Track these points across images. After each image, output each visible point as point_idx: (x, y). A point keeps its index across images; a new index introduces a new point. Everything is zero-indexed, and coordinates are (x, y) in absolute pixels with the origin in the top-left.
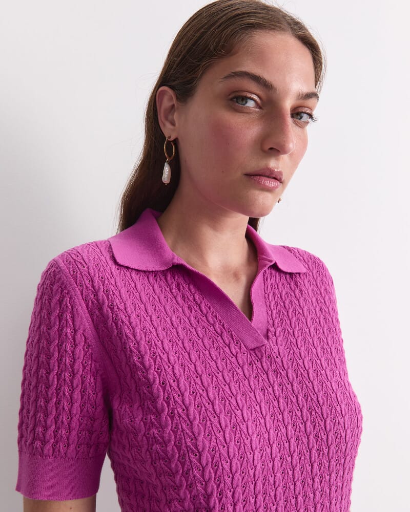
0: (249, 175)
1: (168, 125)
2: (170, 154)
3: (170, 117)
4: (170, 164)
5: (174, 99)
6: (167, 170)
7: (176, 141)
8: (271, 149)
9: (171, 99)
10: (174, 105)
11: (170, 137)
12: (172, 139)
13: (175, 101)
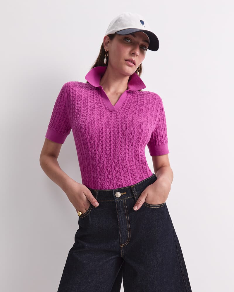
0: (126, 60)
1: (106, 47)
2: (106, 56)
3: (107, 45)
4: (106, 58)
5: (109, 39)
6: (105, 59)
7: (108, 52)
8: (133, 53)
9: (108, 39)
10: (108, 42)
11: (106, 50)
12: (107, 51)
13: (109, 40)
